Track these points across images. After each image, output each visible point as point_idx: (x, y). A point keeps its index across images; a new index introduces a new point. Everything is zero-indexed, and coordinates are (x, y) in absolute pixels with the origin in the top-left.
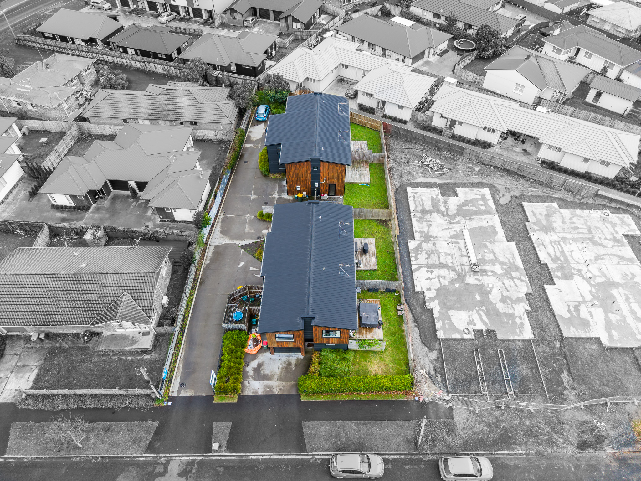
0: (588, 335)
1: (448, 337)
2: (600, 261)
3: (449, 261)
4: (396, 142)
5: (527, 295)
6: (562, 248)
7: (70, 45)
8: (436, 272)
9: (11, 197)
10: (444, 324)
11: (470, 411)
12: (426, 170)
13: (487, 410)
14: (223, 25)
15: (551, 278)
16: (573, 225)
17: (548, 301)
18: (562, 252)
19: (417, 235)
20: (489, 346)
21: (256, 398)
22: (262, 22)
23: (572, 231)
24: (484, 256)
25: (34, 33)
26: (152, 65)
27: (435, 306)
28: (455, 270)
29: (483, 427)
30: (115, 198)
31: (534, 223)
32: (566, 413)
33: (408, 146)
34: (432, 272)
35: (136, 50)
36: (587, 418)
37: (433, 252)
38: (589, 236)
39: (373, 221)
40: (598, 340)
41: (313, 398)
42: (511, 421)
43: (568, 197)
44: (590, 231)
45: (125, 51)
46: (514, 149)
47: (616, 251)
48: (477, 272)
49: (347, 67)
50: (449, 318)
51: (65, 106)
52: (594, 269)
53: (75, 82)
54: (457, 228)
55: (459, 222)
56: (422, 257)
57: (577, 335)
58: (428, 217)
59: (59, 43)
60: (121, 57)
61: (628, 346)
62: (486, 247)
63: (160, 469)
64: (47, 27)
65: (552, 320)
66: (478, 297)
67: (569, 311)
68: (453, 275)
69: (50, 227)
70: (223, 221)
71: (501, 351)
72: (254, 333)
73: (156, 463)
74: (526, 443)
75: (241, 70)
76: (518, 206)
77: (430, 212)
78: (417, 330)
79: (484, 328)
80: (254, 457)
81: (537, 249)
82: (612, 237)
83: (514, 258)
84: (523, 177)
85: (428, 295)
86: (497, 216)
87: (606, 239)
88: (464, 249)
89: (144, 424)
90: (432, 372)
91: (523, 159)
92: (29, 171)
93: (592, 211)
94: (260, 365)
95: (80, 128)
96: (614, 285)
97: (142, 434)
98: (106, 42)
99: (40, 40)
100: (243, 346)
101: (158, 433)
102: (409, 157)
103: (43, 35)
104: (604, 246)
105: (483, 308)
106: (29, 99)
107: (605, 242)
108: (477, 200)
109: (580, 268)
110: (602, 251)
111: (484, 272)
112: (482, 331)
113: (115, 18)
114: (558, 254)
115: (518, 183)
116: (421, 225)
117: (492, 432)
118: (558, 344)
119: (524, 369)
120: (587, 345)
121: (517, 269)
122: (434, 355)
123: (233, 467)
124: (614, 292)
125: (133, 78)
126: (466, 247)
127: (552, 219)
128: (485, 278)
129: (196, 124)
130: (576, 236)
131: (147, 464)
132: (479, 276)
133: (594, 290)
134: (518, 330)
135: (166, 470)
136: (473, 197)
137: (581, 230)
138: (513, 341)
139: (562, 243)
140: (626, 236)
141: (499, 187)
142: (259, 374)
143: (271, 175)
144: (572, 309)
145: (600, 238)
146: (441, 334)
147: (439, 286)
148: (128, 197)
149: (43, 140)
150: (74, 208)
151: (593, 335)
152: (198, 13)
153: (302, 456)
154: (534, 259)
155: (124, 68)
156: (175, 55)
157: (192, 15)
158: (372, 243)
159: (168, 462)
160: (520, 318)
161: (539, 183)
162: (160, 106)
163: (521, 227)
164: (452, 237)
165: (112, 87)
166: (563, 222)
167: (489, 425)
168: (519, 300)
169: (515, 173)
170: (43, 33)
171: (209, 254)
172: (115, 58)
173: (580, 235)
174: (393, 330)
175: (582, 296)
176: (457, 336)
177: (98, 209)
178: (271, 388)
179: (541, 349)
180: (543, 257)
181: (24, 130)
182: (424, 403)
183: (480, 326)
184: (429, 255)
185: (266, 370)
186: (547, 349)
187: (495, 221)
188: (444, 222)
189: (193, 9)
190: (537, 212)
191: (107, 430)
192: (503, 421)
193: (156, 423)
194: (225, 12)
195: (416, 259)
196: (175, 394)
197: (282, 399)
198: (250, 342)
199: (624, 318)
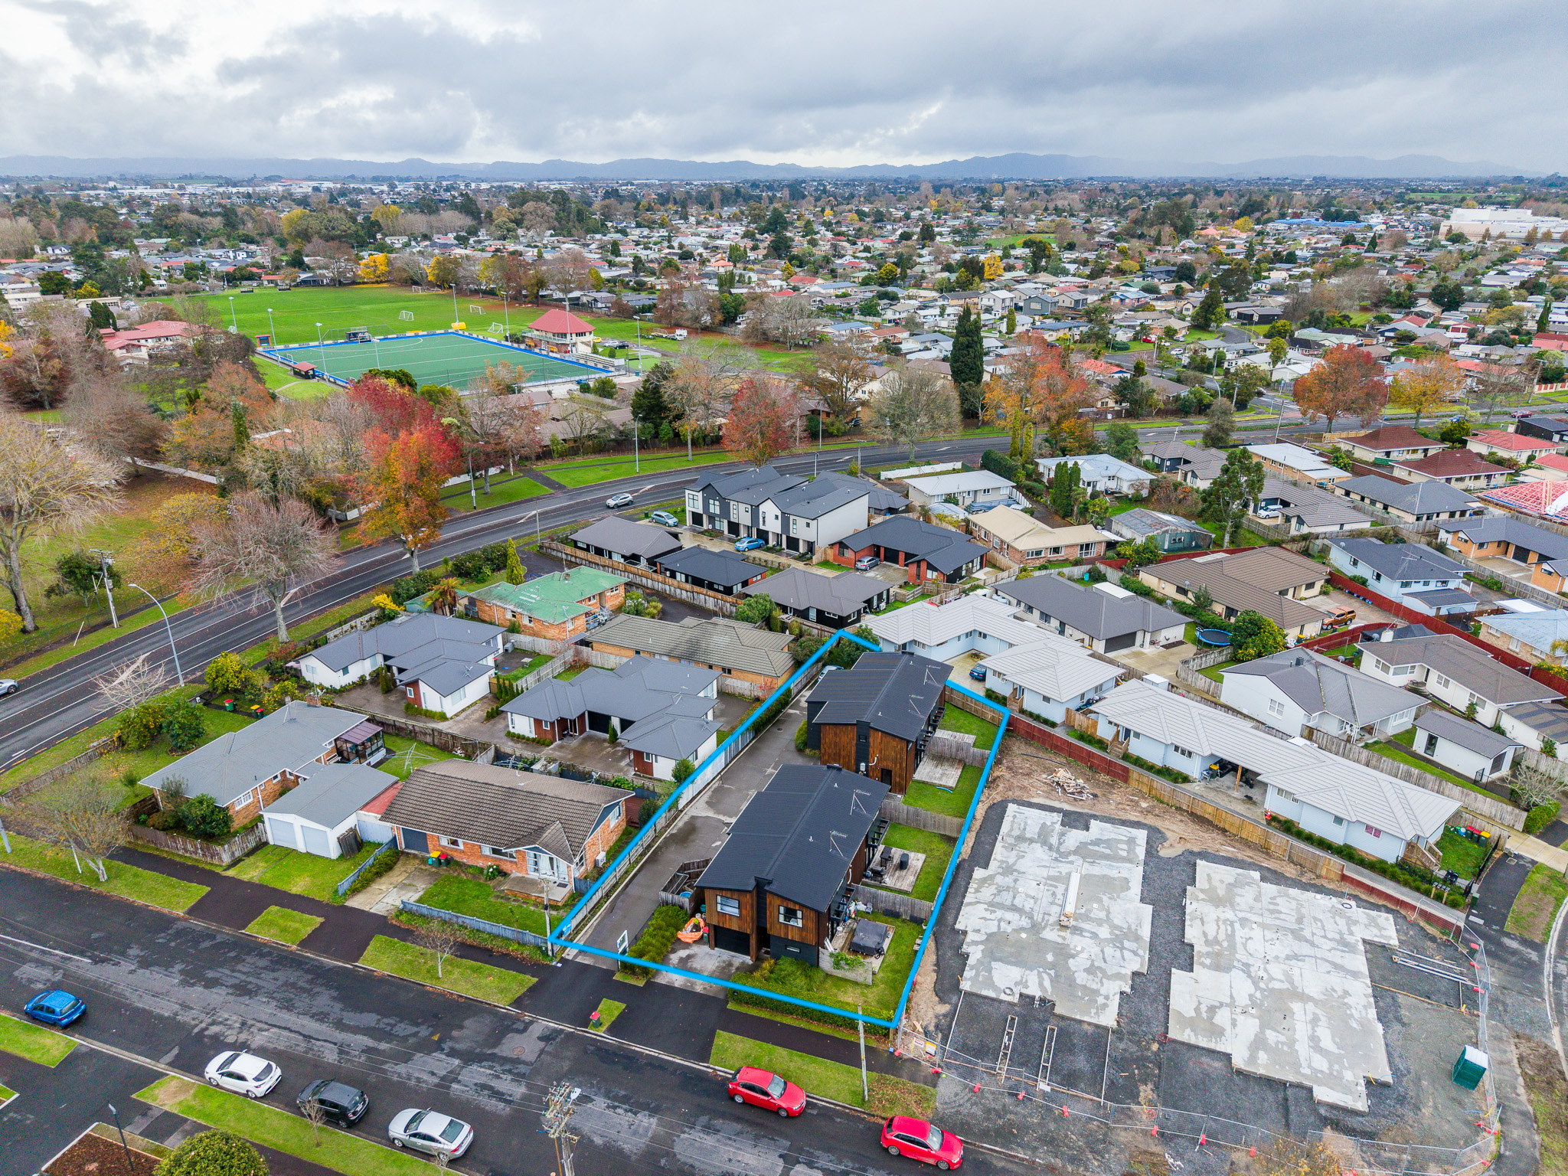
0: (1212, 1046)
1: (975, 990)
2: (1293, 962)
3: (1028, 905)
4: (1023, 746)
5: (1135, 974)
6: (1233, 931)
7: (605, 560)
8: (999, 913)
9: (463, 715)
10: (977, 974)
11: (966, 1086)
12: (1054, 790)
13: (993, 1093)
14: (825, 563)
15: (1192, 965)
16: (1272, 907)
17: (1168, 991)
18: (1231, 937)
19: (993, 864)
20: (1037, 1020)
21: (669, 989)
22: (885, 566)
23: (1266, 914)
24: (1089, 911)
25: (566, 541)
26: (702, 597)
27: (975, 953)
28: (1031, 918)
29: (977, 1111)
30: (589, 738)
31: (1202, 891)
32: (1123, 1134)
33: (1041, 755)
34: (992, 912)
35: (687, 576)
36: (1157, 1149)
37: (1008, 889)
38: (1296, 926)
39: (935, 835)
40: (1228, 1057)
41: (744, 1009)
42: (1024, 1116)
43: (1290, 871)
44: (1300, 920)
45: (673, 576)
46: (1230, 792)
47: (1336, 957)
48: (1066, 927)
49: (985, 636)
50: (990, 970)
51: (570, 626)
52: (1276, 970)
53: (593, 601)
54: (1064, 868)
55: (1072, 863)
56: (987, 893)
57: (1193, 1041)
58: (1024, 846)
59: (592, 556)
60: (664, 583)
61: (1277, 1076)
62: (1100, 901)
63: (521, 1026)
64: (583, 536)
65: (1161, 1015)
66: (1050, 957)
67: (1197, 1009)
68: (1025, 922)
69: (497, 750)
70: (716, 791)
71: (1052, 1030)
72: (698, 918)
73: (516, 1019)
74: (1036, 1149)
75: (822, 618)
76: (1188, 863)
77: (1031, 841)
78: (934, 975)
79: (1038, 994)
80: (637, 1048)
81: (1187, 923)
82: (1337, 937)
83: (1140, 925)
84: (1224, 831)
85: (970, 937)
86: (1141, 869)
87: (1325, 937)
88: (1060, 896)
89: (521, 976)
90: (932, 1028)
91: (1241, 808)
92: (496, 690)
93: (1318, 896)
94: (689, 957)
95: (577, 653)
96: (1303, 998)
97: (514, 986)
98: (652, 562)
99: (569, 550)
100: (679, 928)
101: (532, 990)
102: (1034, 768)
103: (575, 544)
104: (1312, 944)
105: (1052, 972)
106: (530, 610)
107: (1317, 940)
108: (1119, 841)
109: (1251, 962)
110: (1306, 950)
111: (1077, 931)
112: (1033, 998)
113: (676, 536)
114: (1222, 937)
115: (1206, 835)
116: (1006, 853)
117: (988, 1119)
118: (1155, 1047)
119: (1081, 1062)
120: (1204, 1059)
121: (1137, 938)
122: (945, 1009)
123: (607, 1051)
124: (1296, 1007)
125: (669, 609)
126: (1065, 895)
127: (1238, 890)
128: (1076, 938)
129: (729, 672)
130: (1268, 921)
131: (506, 1016)
132: (1067, 934)
133: (1258, 995)
134: (1093, 1011)
135: (525, 1030)
136: (1113, 836)
137: (1282, 916)
138: (1081, 1022)
139: (1237, 926)
140: (1365, 941)
141: (1168, 834)
142: (684, 965)
143: (807, 751)
144: (1204, 1008)
145: (1313, 934)
146: (966, 985)
147: (995, 930)
148: (605, 740)
149: (527, 660)
150: (534, 740)
151: (1220, 1048)
152: (793, 543)
153: (700, 1066)
154: (1176, 935)
155: (662, 596)
156: (738, 588)
157: (784, 545)
158: (917, 860)
159: (531, 1022)
160: (1107, 998)
161: (1247, 844)
162: (690, 641)
163: (1176, 892)
164: (1049, 878)
165: (638, 613)
166: (1257, 899)
167: (988, 1111)
168: (1118, 976)
169: (1209, 823)
170: (575, 542)
171: (680, 823)
172: (658, 582)
173: (1278, 922)
174: (898, 967)
175: (1232, 997)
176: (992, 994)
177: (561, 747)
178: (693, 984)
179: (1122, 1046)
180: (1192, 934)
181: (508, 646)
182: (900, 1058)
183: (1034, 991)
184: (999, 892)
185: (696, 964)
186: (1134, 1049)
187: (1136, 874)
188: (1046, 858)
189: (788, 538)
190: (1216, 878)
191: (476, 970)
192: (1011, 1112)
193: (535, 980)
194: (832, 545)
195: (977, 891)
196: (570, 958)
197: (703, 999)
198: (689, 927)
199: (1292, 1042)
